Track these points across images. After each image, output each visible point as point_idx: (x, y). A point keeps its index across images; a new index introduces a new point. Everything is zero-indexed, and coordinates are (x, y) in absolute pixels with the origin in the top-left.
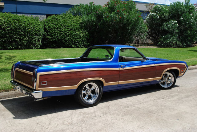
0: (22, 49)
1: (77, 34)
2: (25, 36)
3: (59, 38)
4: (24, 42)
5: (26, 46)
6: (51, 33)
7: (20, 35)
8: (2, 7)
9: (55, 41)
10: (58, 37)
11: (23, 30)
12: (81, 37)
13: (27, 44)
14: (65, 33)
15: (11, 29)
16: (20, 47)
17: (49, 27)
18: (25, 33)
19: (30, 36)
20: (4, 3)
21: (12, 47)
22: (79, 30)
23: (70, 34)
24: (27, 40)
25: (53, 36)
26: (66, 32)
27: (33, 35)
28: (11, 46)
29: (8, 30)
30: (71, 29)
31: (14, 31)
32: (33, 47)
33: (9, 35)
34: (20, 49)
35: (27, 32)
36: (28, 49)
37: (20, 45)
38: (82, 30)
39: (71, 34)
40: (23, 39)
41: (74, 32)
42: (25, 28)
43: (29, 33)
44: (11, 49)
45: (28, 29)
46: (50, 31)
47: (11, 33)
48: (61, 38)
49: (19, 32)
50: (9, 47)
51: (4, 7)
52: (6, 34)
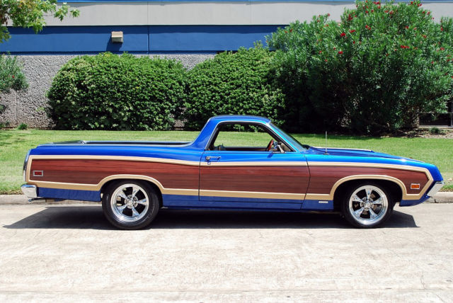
0: (120, 130)
1: (252, 98)
2: (125, 102)
3: (206, 107)
4: (123, 114)
5: (128, 122)
6: (194, 96)
7: (116, 100)
9: (199, 114)
10: (204, 104)
11: (122, 89)
12: (261, 106)
13: (129, 119)
14: (221, 96)
15: (98, 87)
16: (114, 125)
17: (195, 82)
18: (126, 95)
19: (137, 102)
21: (100, 124)
22: (260, 88)
23: (232, 98)
24: (129, 111)
25: (194, 102)
26: (224, 92)
27: (145, 100)
28: (96, 123)
29: (92, 90)
30: (239, 86)
31: (103, 92)
33: (93, 99)
34: (115, 129)
35: (131, 94)
36: (132, 129)
37: (116, 122)
38: (268, 88)
39: (235, 98)
40: (121, 109)
41: (244, 93)
42: (128, 85)
43: (135, 96)
44: (96, 129)
45: (135, 86)
46: (193, 91)
47: (98, 95)
48: (210, 107)
49: (114, 93)
50: (93, 124)
52: (88, 97)
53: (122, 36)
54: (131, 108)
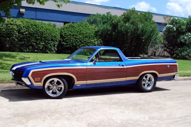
0: (38, 53)
1: (92, 42)
2: (41, 41)
3: (74, 44)
4: (40, 46)
5: (42, 50)
6: (67, 40)
7: (37, 40)
8: (22, 13)
9: (70, 47)
10: (73, 43)
11: (40, 35)
13: (43, 48)
14: (80, 40)
15: (29, 33)
16: (36, 51)
17: (66, 34)
18: (42, 38)
19: (47, 41)
20: (24, 10)
21: (29, 50)
22: (94, 38)
23: (84, 41)
24: (43, 45)
25: (68, 42)
26: (81, 39)
27: (49, 40)
28: (27, 50)
29: (26, 34)
30: (86, 37)
31: (31, 36)
32: (48, 51)
33: (26, 39)
35: (44, 37)
36: (43, 53)
37: (37, 49)
38: (96, 38)
39: (86, 41)
40: (40, 43)
41: (89, 40)
42: (43, 33)
43: (46, 38)
44: (27, 52)
45: (45, 34)
46: (65, 38)
47: (29, 37)
48: (76, 44)
49: (36, 37)
50: (26, 50)
51: (24, 13)
52: (24, 38)
53: (24, 11)
54: (44, 44)
